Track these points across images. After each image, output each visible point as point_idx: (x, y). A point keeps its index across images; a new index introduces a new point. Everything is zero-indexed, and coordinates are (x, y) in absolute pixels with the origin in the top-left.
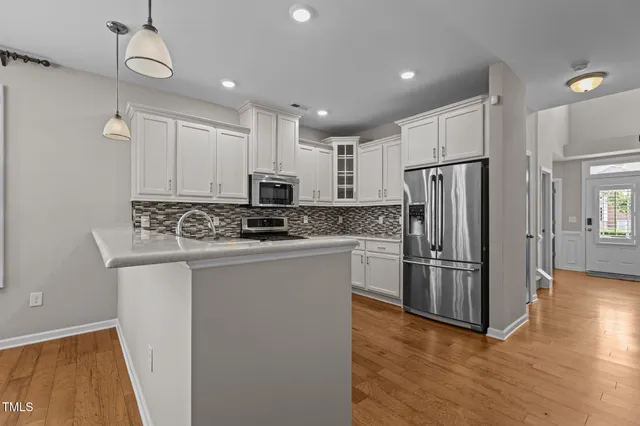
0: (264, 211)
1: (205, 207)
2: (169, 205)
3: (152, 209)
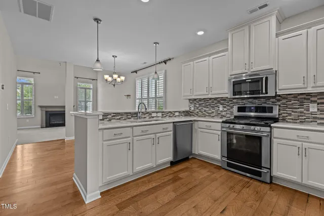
1: (216, 100)
2: (200, 100)
3: (195, 102)
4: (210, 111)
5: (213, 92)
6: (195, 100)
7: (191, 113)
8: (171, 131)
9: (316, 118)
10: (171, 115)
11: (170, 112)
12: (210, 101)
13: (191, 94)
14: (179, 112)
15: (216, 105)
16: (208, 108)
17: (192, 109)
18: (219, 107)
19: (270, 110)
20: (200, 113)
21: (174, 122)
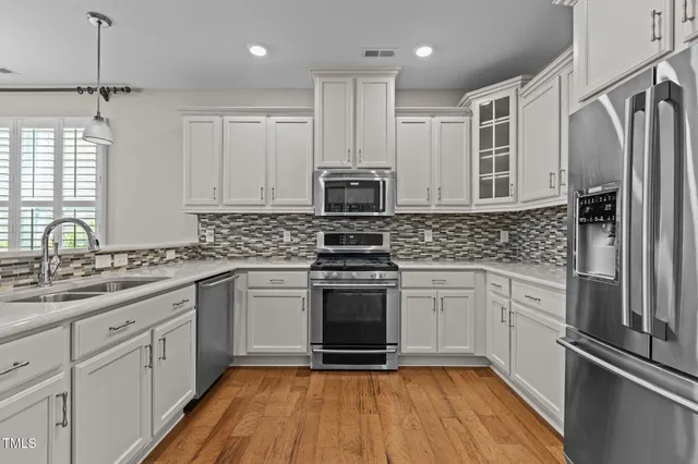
0: (355, 223)
1: (275, 219)
2: (233, 217)
3: (217, 222)
4: (260, 246)
5: (278, 201)
6: (218, 216)
7: (207, 250)
8: (191, 309)
9: (431, 251)
10: (156, 260)
11: (152, 250)
12: (259, 222)
13: (216, 202)
14: (177, 250)
15: (273, 231)
16: (254, 237)
17: (210, 239)
18: (282, 236)
19: (378, 240)
20: (232, 249)
21: (197, 282)
